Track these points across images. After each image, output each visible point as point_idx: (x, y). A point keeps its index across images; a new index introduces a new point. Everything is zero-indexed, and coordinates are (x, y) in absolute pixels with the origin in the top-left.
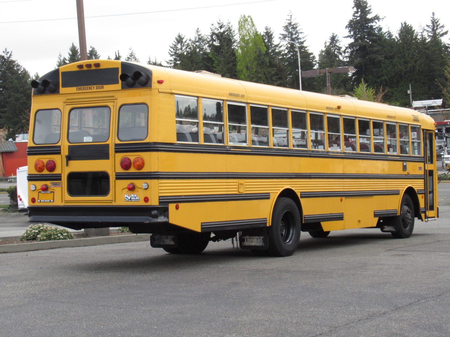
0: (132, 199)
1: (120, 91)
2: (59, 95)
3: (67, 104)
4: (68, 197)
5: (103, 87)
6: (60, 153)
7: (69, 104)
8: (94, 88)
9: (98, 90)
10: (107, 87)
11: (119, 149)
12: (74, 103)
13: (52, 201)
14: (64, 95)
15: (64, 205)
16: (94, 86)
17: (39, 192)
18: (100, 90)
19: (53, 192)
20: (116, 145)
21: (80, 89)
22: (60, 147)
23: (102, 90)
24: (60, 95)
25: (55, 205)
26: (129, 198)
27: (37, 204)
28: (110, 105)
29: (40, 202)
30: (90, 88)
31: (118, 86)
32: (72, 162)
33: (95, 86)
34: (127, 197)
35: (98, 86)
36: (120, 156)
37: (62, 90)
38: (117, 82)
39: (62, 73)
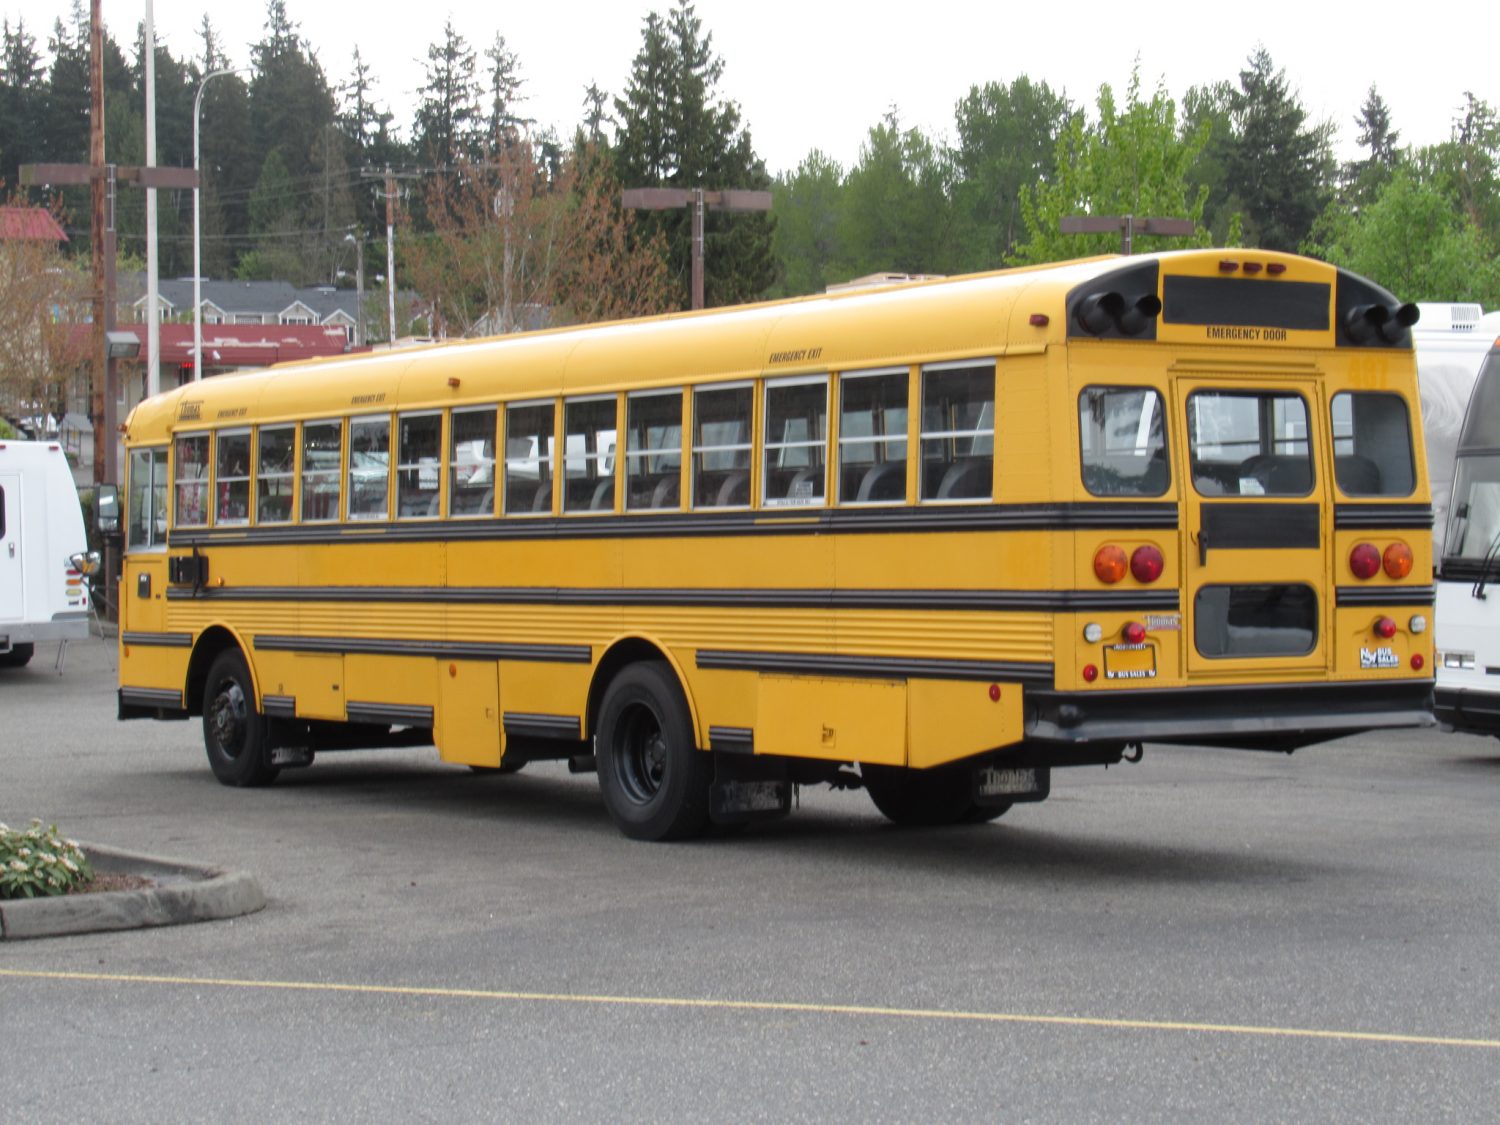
0: (1380, 660)
1: (1333, 353)
2: (1152, 347)
3: (1179, 374)
4: (1198, 662)
5: (1284, 336)
6: (1174, 526)
7: (1184, 374)
8: (1259, 335)
9: (1269, 342)
10: (1296, 337)
11: (1346, 519)
12: (1200, 375)
13: (1152, 673)
14: (1168, 347)
15: (1188, 686)
16: (1258, 329)
17: (1104, 648)
18: (1275, 343)
19: (1153, 647)
20: (1338, 507)
21: (1216, 334)
22: (1174, 506)
23: (1281, 343)
24: (1158, 347)
25: (1158, 685)
26: (1373, 658)
27: (1100, 685)
28: (1307, 389)
29: (1116, 676)
30: (1246, 335)
31: (1328, 338)
32: (1213, 555)
33: (1262, 330)
34: (1368, 655)
35: (1269, 330)
36: (1348, 540)
37: (1165, 330)
38: (1324, 326)
39: (1167, 278)
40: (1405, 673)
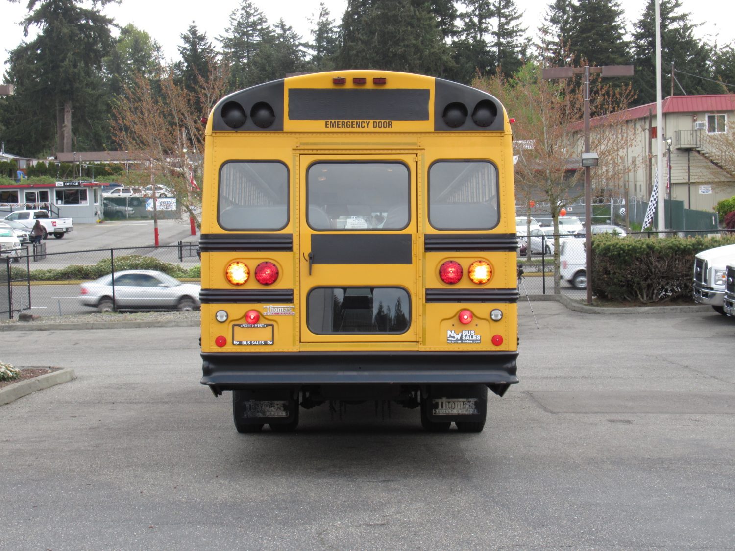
0: (464, 338)
1: (432, 135)
2: (281, 135)
3: (302, 152)
4: (308, 335)
5: (390, 125)
6: (290, 249)
7: (306, 152)
8: (370, 126)
9: (377, 130)
10: (398, 126)
11: (433, 244)
12: (319, 152)
13: (269, 343)
14: (293, 135)
15: (300, 352)
16: (368, 121)
17: (234, 326)
18: (383, 130)
19: (272, 325)
20: (427, 237)
21: (332, 126)
22: (290, 237)
23: (388, 130)
24: (285, 135)
25: (276, 350)
26: (458, 337)
27: (228, 349)
28: (409, 159)
29: (240, 344)
30: (358, 125)
31: (429, 125)
32: (318, 268)
33: (372, 122)
34: (453, 335)
35: (378, 121)
36: (437, 258)
37: (289, 124)
38: (426, 117)
39: (290, 90)
40: (487, 347)
